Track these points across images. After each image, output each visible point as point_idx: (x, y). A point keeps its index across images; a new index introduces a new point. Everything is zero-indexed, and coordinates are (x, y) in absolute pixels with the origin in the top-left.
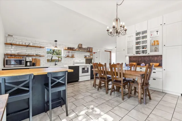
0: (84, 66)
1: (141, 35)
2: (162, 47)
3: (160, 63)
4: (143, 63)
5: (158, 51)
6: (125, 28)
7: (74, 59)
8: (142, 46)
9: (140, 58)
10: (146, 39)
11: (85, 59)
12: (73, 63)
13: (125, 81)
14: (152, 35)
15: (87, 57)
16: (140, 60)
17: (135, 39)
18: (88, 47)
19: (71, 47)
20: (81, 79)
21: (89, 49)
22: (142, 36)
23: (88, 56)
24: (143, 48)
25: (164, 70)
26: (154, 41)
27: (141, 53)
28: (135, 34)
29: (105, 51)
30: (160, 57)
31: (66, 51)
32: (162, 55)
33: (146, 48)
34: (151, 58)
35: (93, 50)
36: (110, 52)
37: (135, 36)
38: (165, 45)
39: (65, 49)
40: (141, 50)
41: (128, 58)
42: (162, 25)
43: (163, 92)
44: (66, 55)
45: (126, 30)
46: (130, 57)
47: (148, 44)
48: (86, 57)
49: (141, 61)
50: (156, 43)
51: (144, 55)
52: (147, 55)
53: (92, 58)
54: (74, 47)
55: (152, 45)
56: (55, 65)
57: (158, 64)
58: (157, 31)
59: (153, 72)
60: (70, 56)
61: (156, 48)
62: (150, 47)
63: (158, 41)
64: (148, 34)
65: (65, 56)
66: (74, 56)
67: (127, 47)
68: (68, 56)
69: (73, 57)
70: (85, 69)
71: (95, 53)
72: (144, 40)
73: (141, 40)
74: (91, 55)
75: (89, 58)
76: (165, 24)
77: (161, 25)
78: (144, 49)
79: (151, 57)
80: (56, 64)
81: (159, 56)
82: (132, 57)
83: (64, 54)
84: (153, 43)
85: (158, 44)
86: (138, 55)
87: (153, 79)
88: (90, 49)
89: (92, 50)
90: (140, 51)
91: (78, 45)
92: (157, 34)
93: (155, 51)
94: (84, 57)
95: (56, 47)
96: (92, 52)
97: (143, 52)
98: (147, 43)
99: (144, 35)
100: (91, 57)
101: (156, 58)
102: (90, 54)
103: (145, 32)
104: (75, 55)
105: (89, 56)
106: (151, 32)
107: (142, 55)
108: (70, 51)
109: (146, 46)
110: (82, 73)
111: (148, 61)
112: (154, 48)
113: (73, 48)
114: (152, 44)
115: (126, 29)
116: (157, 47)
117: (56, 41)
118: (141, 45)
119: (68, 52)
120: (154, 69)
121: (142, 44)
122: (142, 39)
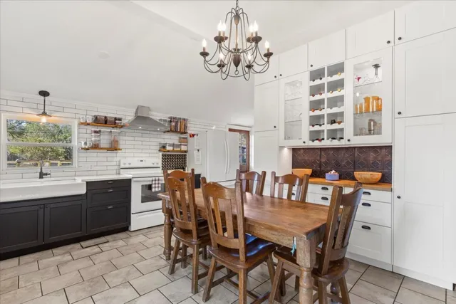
0: (151, 179)
1: (326, 80)
2: (393, 119)
3: (386, 171)
4: (333, 171)
5: (379, 133)
6: (265, 45)
7: (118, 155)
8: (329, 115)
9: (323, 154)
10: (342, 93)
11: (161, 154)
12: (116, 168)
13: (261, 247)
14: (359, 79)
15: (169, 148)
16: (323, 160)
17: (307, 91)
18: (171, 118)
19: (108, 115)
20: (136, 222)
21: (173, 124)
22: (328, 83)
23: (170, 145)
24: (333, 122)
25: (399, 197)
26: (367, 100)
27: (326, 138)
28: (307, 75)
29: (230, 130)
30: (384, 151)
31: (88, 127)
32: (391, 146)
33: (339, 123)
34: (356, 155)
35: (188, 125)
36: (248, 133)
37: (307, 83)
38: (400, 113)
39: (82, 121)
40: (326, 127)
41: (287, 154)
42: (392, 44)
43: (392, 272)
44: (86, 143)
45: (268, 55)
46: (295, 151)
47: (348, 109)
48: (164, 147)
49: (326, 163)
50: (373, 107)
51: (336, 143)
52: (343, 143)
53: (186, 152)
54: (118, 116)
55: (361, 113)
56: (41, 177)
57: (378, 175)
58: (376, 66)
59: (364, 204)
60: (102, 145)
61: (373, 120)
62: (355, 118)
63: (378, 99)
64: (348, 76)
65: (83, 146)
66: (121, 147)
67: (286, 118)
68: (96, 147)
69: (114, 147)
70: (153, 190)
71: (193, 135)
72: (336, 94)
73: (326, 95)
74: (184, 141)
75: (173, 151)
76: (400, 38)
77: (389, 42)
78: (335, 126)
79: (357, 153)
80: (46, 174)
81: (381, 148)
82: (302, 151)
83: (78, 138)
84: (361, 105)
85: (379, 109)
86: (317, 144)
87: (363, 227)
88: (177, 123)
89: (186, 127)
90: (323, 131)
91: (135, 110)
92: (376, 74)
93: (370, 130)
94: (158, 148)
95: (44, 114)
96: (185, 133)
97: (333, 135)
98: (343, 105)
99: (336, 77)
100: (183, 148)
101: (372, 155)
102: (180, 138)
103: (339, 68)
104: (121, 142)
105: (173, 145)
106: (357, 68)
107: (327, 143)
108: (103, 129)
109: (342, 114)
110: (142, 202)
111: (348, 163)
112: (367, 121)
113: (116, 119)
114: (361, 108)
115: (268, 50)
116: (376, 118)
117: (44, 94)
118: (326, 111)
119: (96, 132)
120: (365, 193)
121: (330, 107)
122: (328, 92)
